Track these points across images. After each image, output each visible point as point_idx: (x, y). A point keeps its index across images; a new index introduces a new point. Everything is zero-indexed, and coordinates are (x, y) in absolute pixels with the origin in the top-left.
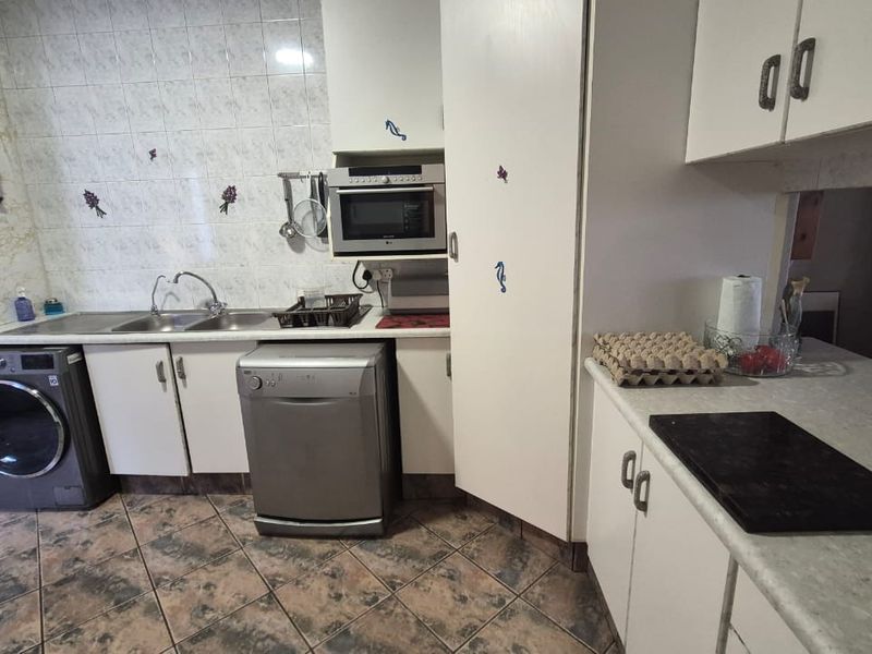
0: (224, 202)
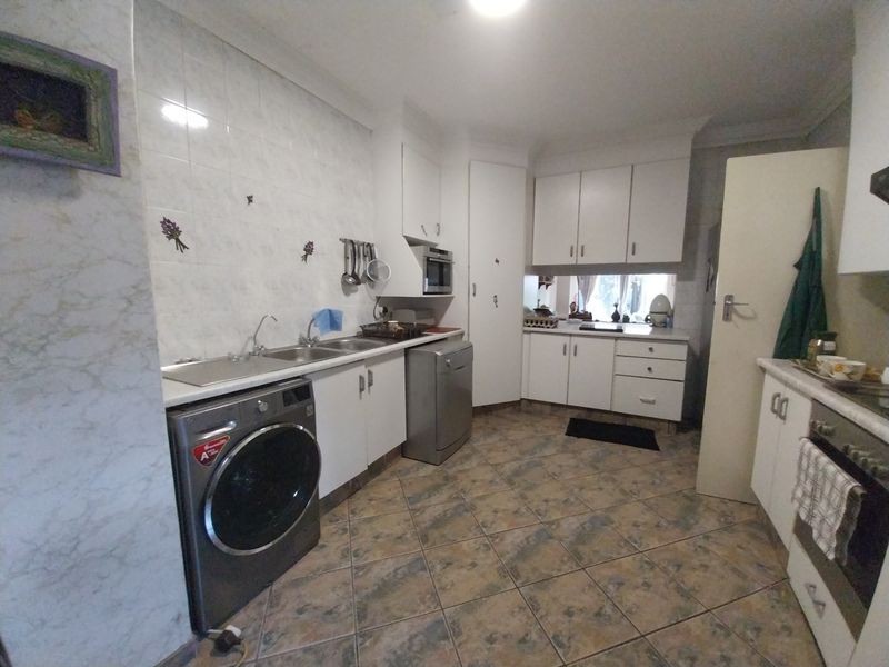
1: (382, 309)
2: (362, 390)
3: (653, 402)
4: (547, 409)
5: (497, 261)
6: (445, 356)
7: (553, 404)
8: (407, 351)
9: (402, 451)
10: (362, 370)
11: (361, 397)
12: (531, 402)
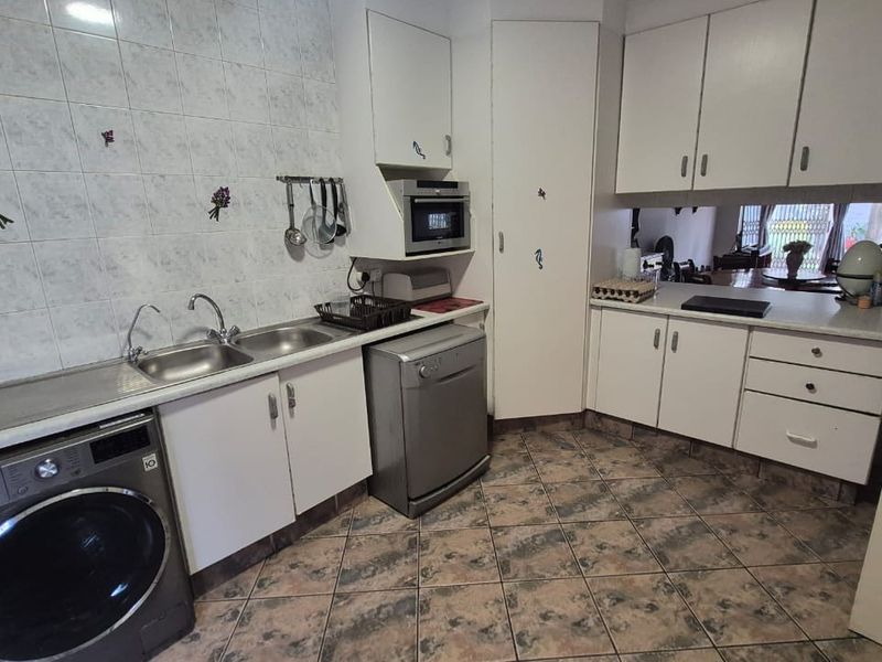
0: (214, 206)
1: (360, 274)
2: (274, 415)
3: (813, 445)
4: (627, 431)
5: (542, 194)
6: (417, 363)
7: (635, 424)
8: (366, 350)
9: (369, 487)
10: (272, 386)
11: (274, 426)
12: (600, 416)
